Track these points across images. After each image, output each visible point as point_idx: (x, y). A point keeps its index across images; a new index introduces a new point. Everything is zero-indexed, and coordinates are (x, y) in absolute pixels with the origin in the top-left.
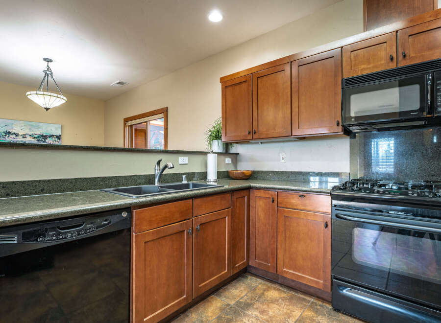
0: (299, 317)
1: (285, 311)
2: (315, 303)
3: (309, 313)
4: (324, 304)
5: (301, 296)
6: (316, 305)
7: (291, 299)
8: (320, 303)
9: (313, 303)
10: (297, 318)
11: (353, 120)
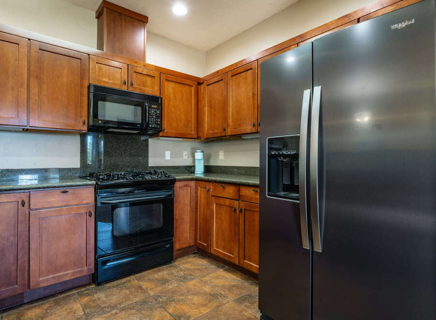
0: (82, 306)
1: (65, 313)
2: (80, 291)
3: (85, 300)
4: (87, 288)
5: (62, 296)
6: (83, 292)
7: (57, 303)
8: (83, 289)
9: (78, 293)
10: (81, 308)
11: (100, 122)
